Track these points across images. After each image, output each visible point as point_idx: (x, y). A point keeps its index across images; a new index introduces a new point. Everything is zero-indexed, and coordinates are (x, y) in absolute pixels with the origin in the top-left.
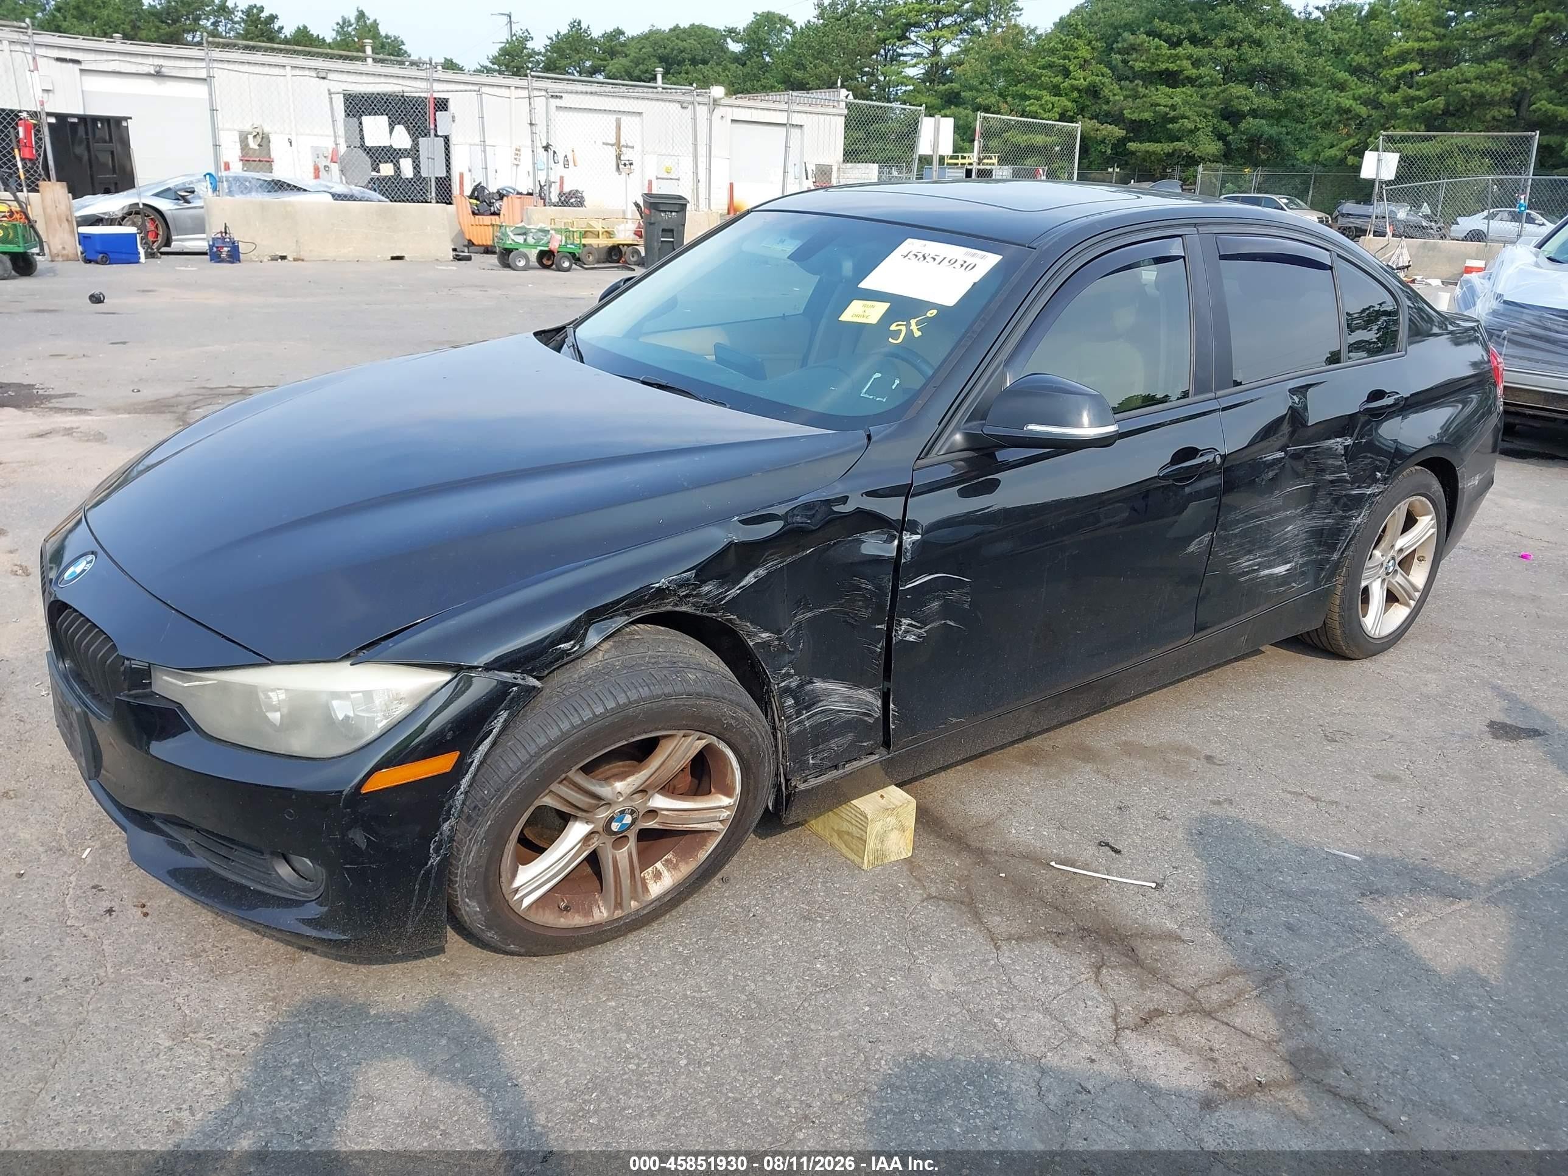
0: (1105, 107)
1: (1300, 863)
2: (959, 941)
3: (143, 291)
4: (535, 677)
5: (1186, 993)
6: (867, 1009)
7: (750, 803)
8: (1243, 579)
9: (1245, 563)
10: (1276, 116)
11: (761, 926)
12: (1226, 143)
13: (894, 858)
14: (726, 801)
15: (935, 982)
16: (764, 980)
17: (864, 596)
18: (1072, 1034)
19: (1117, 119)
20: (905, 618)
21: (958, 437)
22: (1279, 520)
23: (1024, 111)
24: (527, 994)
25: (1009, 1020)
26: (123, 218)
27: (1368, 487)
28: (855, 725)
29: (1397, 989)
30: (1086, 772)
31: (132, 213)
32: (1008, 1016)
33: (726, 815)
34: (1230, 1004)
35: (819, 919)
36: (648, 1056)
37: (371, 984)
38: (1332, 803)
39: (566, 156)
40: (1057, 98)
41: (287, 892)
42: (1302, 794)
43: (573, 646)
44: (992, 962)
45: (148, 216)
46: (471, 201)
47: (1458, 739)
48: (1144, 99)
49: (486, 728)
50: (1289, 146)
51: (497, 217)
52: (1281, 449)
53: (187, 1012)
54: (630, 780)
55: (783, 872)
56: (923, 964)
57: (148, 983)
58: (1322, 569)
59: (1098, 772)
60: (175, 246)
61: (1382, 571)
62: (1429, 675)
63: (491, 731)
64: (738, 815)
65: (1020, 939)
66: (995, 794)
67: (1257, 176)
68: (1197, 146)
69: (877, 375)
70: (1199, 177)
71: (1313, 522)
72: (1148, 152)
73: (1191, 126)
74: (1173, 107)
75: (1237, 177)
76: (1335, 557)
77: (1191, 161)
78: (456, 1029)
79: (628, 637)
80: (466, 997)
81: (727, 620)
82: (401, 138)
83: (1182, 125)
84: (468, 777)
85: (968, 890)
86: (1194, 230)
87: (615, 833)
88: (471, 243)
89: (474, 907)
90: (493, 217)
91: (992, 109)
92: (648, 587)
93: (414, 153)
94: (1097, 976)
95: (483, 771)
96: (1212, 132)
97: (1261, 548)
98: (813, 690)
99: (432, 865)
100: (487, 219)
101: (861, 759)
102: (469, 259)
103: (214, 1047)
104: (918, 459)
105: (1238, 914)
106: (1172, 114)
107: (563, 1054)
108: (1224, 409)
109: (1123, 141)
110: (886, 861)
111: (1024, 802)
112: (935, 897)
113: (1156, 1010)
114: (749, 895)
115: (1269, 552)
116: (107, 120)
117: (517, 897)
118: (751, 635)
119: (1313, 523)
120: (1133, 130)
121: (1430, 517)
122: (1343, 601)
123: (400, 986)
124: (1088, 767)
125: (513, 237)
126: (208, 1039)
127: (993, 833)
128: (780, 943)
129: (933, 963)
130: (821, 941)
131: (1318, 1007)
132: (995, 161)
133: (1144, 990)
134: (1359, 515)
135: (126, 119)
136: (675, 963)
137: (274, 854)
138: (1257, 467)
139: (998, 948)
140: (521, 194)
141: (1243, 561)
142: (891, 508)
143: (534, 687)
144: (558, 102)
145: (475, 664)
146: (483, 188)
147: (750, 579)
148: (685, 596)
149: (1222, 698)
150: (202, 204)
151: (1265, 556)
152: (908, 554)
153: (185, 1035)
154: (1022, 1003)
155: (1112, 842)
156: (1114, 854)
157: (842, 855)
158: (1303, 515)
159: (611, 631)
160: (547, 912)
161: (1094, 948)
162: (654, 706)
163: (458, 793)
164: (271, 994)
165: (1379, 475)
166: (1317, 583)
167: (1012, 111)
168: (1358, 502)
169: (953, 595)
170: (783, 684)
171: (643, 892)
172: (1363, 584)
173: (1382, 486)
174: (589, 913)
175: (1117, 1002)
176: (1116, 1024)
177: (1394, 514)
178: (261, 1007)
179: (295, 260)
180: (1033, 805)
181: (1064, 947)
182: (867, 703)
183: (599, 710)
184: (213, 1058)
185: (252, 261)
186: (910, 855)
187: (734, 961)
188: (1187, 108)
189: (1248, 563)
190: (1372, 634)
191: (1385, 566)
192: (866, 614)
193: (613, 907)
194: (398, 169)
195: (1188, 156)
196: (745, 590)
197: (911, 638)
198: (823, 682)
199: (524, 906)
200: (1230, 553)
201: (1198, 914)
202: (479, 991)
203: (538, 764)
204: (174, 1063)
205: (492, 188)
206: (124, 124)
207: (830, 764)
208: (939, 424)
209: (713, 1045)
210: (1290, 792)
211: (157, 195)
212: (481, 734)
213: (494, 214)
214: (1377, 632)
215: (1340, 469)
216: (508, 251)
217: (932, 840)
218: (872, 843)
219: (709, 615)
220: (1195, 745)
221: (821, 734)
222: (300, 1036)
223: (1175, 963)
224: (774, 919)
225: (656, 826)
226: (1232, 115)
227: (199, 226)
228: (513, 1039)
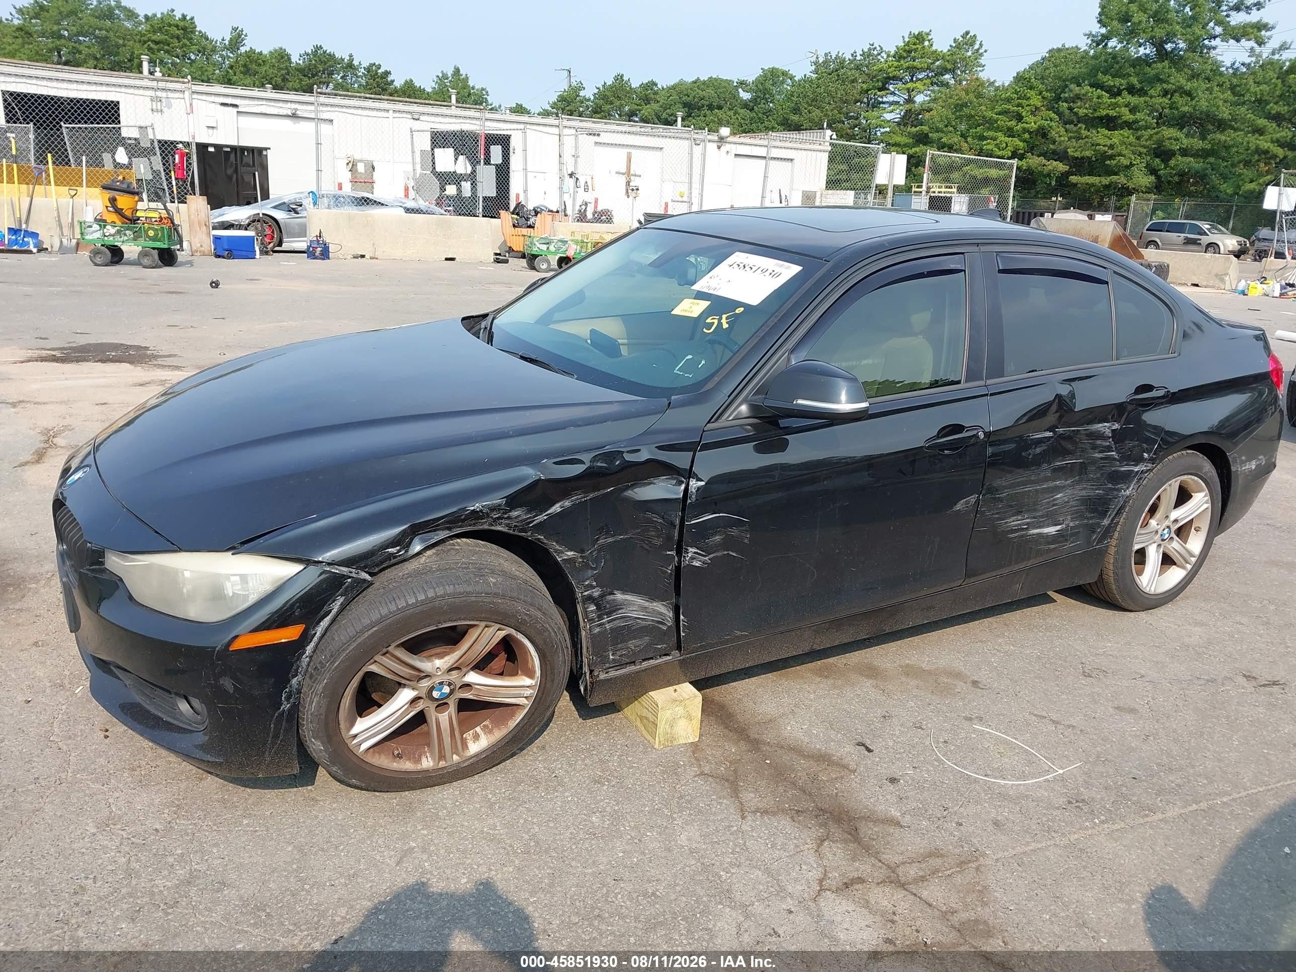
0: (1052, 146)
1: (1023, 772)
2: (714, 809)
3: (251, 280)
4: (366, 572)
5: (888, 866)
6: (621, 854)
7: (548, 685)
8: (1012, 535)
9: (1014, 522)
10: (1203, 154)
11: (559, 785)
12: (1158, 177)
13: (682, 741)
14: (528, 681)
15: (683, 839)
16: (548, 826)
17: (656, 527)
18: (782, 889)
19: (1061, 156)
20: (691, 547)
21: (744, 408)
22: (1048, 488)
23: (981, 149)
24: (363, 819)
25: (733, 874)
26: (249, 225)
27: (1136, 465)
28: (651, 630)
29: (1072, 881)
30: (867, 685)
31: (255, 221)
32: (733, 871)
33: (529, 693)
34: (923, 879)
35: (606, 783)
36: (439, 873)
37: (250, 801)
38: (1069, 726)
39: (586, 182)
40: (1010, 139)
41: (184, 723)
42: (1045, 717)
43: (399, 551)
44: (735, 828)
45: (267, 223)
46: (513, 216)
47: (1202, 682)
48: (1086, 140)
49: (326, 608)
50: (1215, 179)
51: (532, 229)
52: (1049, 430)
53: (114, 809)
54: (447, 658)
55: (590, 745)
56: (678, 824)
57: (93, 786)
58: (1094, 532)
59: (876, 687)
60: (285, 246)
61: (1157, 537)
62: (1196, 629)
63: (330, 611)
64: (540, 694)
65: (765, 812)
66: (784, 698)
67: (1184, 205)
68: (1132, 179)
69: (690, 357)
70: (1132, 205)
71: (1083, 491)
72: (1087, 184)
73: (1126, 162)
74: (1111, 147)
75: (1167, 206)
76: (1106, 522)
77: (1126, 192)
78: (302, 840)
79: (449, 547)
80: (316, 817)
81: (536, 539)
82: (463, 166)
83: (1119, 161)
84: (312, 645)
85: (735, 771)
86: (975, 249)
87: (437, 700)
88: (511, 250)
89: (319, 746)
90: (529, 229)
91: (955, 148)
92: (464, 509)
93: (472, 177)
94: (819, 847)
95: (323, 641)
96: (1145, 167)
97: (1028, 511)
98: (614, 600)
99: (284, 710)
100: (525, 231)
101: (656, 659)
102: (506, 262)
103: (125, 836)
104: (709, 422)
105: (956, 808)
106: (1110, 152)
107: (375, 865)
108: (992, 395)
109: (1066, 175)
110: (675, 743)
111: (806, 706)
112: (707, 774)
113: (859, 878)
114: (558, 760)
115: (1038, 514)
116: (252, 150)
117: (354, 742)
118: (559, 552)
119: (1084, 493)
120: (1075, 165)
121: (1203, 494)
122: (1116, 560)
123: (272, 805)
124: (869, 683)
125: (538, 245)
126: (123, 830)
127: (772, 728)
128: (569, 799)
129: (686, 825)
130: (602, 800)
131: (998, 888)
132: (955, 190)
133: (854, 861)
134: (1128, 488)
135: (266, 149)
136: (481, 807)
137: (177, 694)
138: (1024, 444)
139: (743, 818)
140: (552, 211)
141: (1011, 520)
142: (681, 460)
143: (365, 580)
144: (596, 139)
145: (320, 559)
146: (523, 206)
147: (556, 508)
148: (499, 518)
149: (1003, 634)
150: (305, 215)
151: (1034, 518)
152: (693, 497)
153: (108, 826)
154: (748, 862)
155: (868, 743)
156: (867, 753)
157: (642, 735)
158: (1073, 485)
159: (433, 541)
160: (383, 757)
161: (824, 825)
162: (457, 600)
163: (304, 656)
164: (177, 802)
165: (1146, 455)
166: (1089, 543)
167: (971, 149)
168: (1127, 477)
169: (734, 532)
170: (586, 593)
171: (463, 748)
172: (1137, 547)
173: (1150, 465)
174: (419, 761)
175: (828, 869)
176: (821, 886)
177: (1165, 490)
178: (166, 811)
179: (371, 258)
180: (813, 709)
181: (799, 822)
182: (661, 614)
183: (412, 601)
184: (121, 844)
185: (338, 258)
186: (697, 740)
187: (529, 810)
188: (1124, 147)
189: (1016, 523)
190: (1147, 590)
191: (1160, 532)
192: (658, 542)
193: (437, 758)
194: (459, 189)
195: (1123, 187)
196: (552, 517)
197: (697, 564)
198: (623, 594)
199: (361, 750)
200: (997, 513)
201: (921, 806)
202: (328, 813)
203: (362, 638)
204: (93, 844)
205: (530, 207)
206: (265, 153)
207: (628, 661)
208: (729, 396)
209: (490, 870)
210: (1035, 715)
211: (275, 207)
212: (322, 613)
213: (530, 227)
214: (1153, 589)
215: (1109, 449)
216: (535, 257)
217: (719, 730)
218: (662, 727)
219: (520, 534)
220: (966, 672)
221: (621, 635)
222: (188, 835)
223: (888, 843)
224: (571, 780)
225: (471, 697)
226: (1163, 154)
227: (302, 232)
228: (342, 851)
